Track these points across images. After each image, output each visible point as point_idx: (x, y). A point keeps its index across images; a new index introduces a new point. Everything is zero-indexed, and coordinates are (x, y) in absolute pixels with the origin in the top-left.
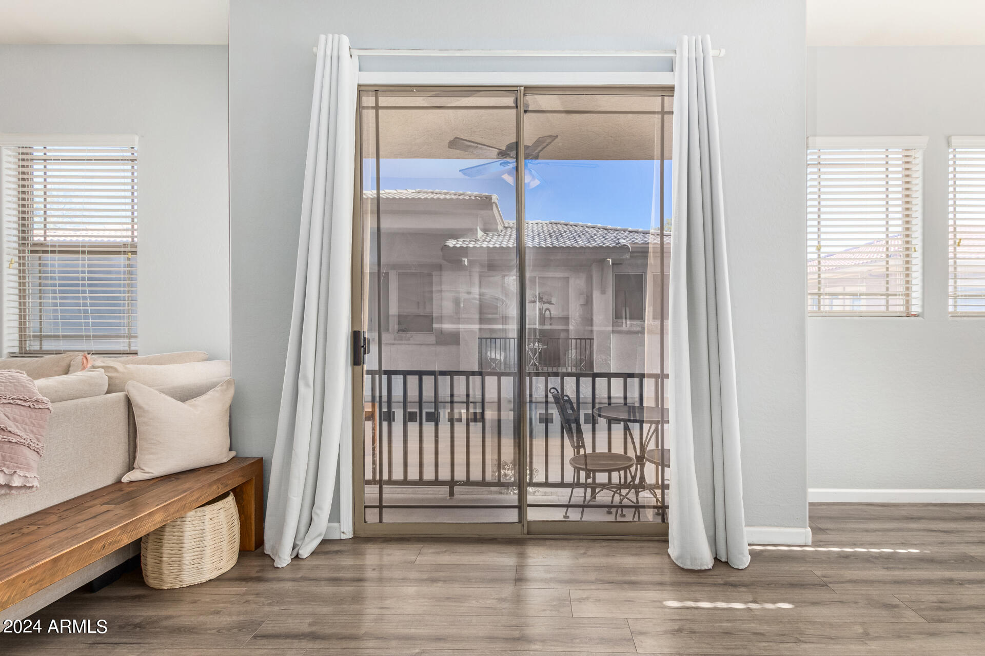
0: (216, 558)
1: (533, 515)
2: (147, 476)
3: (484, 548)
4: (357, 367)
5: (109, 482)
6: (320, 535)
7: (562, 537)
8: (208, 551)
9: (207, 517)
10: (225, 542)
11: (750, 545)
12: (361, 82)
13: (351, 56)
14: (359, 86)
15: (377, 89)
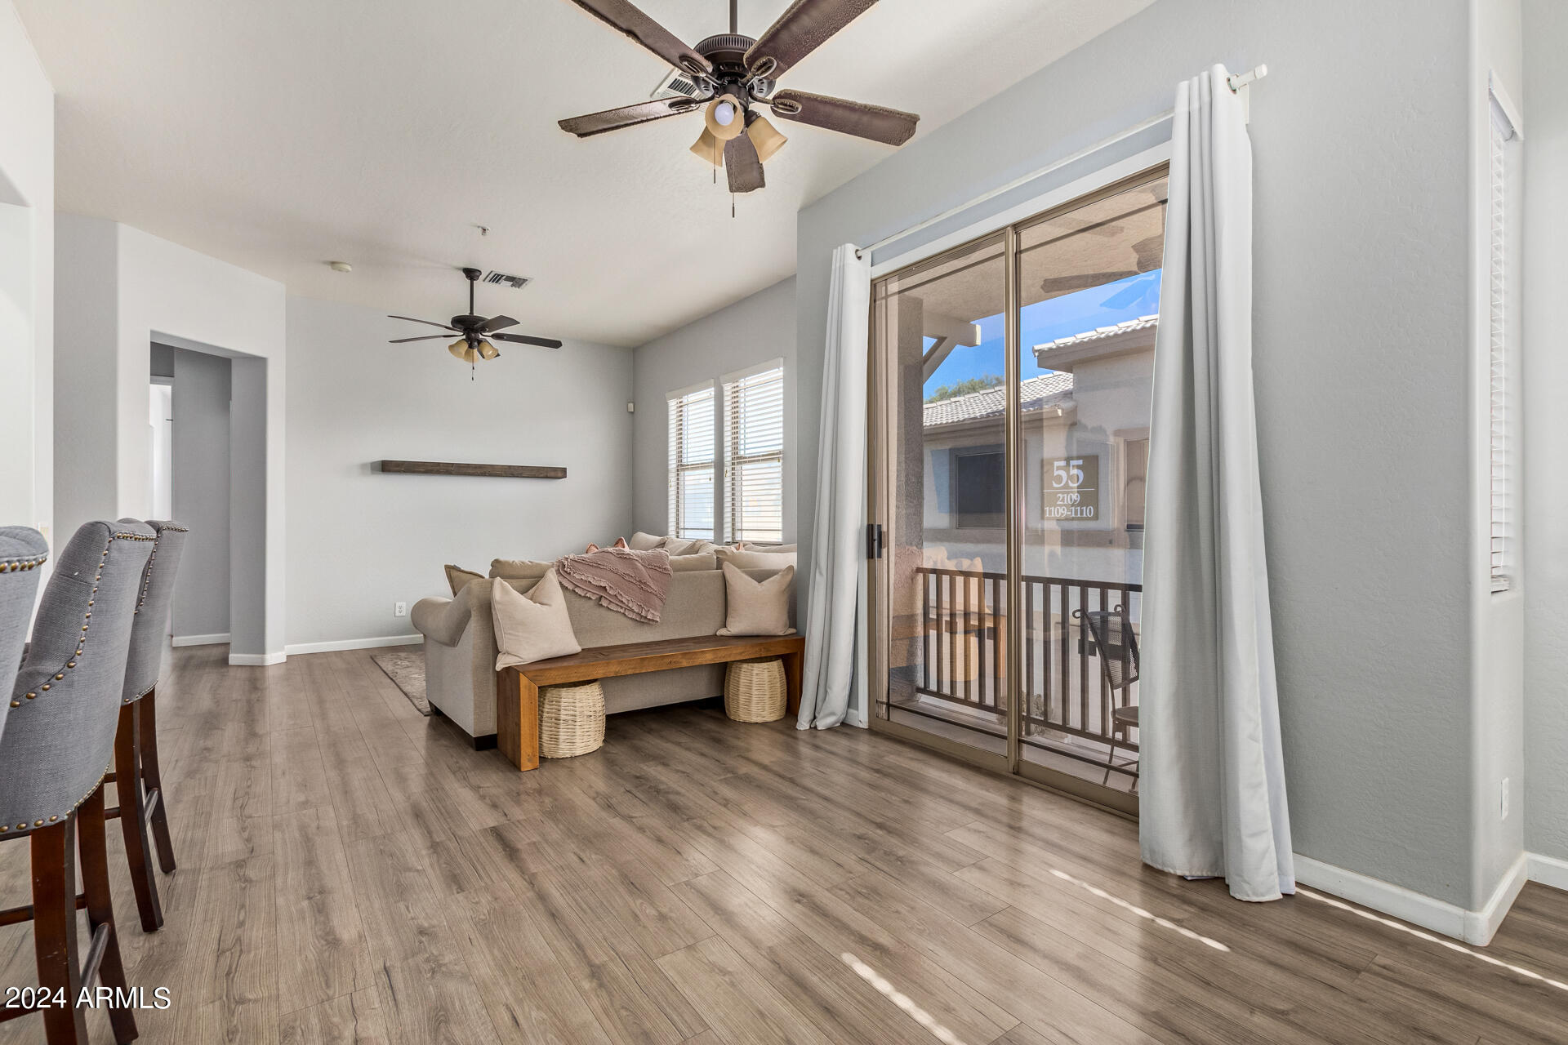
0: (760, 707)
1: (1029, 755)
2: (728, 633)
3: (953, 768)
4: (871, 560)
5: (711, 634)
6: (833, 714)
7: (1050, 789)
8: (754, 699)
9: (755, 672)
10: (767, 697)
11: (1298, 884)
12: (873, 277)
13: (859, 258)
14: (872, 281)
15: (886, 278)
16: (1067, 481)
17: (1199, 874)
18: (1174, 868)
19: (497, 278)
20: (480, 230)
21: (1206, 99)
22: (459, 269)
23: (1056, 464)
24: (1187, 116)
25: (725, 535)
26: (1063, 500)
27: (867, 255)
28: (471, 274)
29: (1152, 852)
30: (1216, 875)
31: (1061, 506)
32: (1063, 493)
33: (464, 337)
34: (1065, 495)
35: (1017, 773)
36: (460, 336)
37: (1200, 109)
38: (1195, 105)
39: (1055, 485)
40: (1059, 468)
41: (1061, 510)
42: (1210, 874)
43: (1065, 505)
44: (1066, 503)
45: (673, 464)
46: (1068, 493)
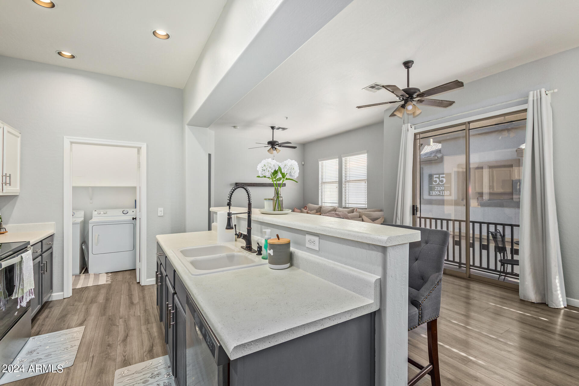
4: (414, 216)
12: (415, 132)
13: (411, 127)
14: (414, 133)
15: (420, 133)
16: (439, 183)
17: (538, 302)
18: (531, 300)
19: (279, 128)
20: (286, 118)
21: (539, 97)
22: (270, 127)
23: (435, 176)
24: (533, 101)
25: (343, 205)
26: (437, 189)
27: (413, 127)
28: (273, 128)
29: (524, 296)
30: (543, 302)
31: (436, 191)
32: (437, 186)
33: (271, 147)
34: (438, 187)
35: (469, 277)
36: (270, 147)
37: (537, 99)
38: (535, 98)
39: (434, 183)
40: (436, 178)
41: (436, 192)
42: (541, 302)
43: (438, 191)
44: (438, 190)
45: (320, 182)
46: (439, 186)
